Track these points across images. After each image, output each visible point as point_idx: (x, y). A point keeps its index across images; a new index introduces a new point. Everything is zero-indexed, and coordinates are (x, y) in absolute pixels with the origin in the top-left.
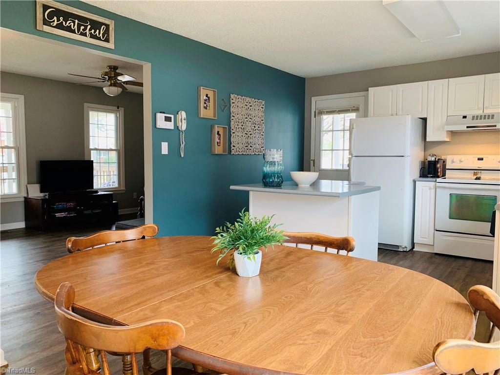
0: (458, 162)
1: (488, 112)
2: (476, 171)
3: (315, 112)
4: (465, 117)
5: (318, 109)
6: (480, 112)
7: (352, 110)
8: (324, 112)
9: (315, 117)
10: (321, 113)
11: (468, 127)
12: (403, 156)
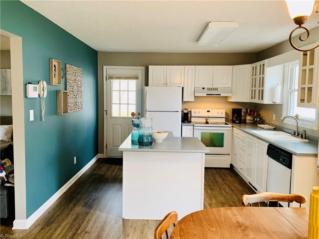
0: (198, 113)
1: (215, 86)
2: (207, 118)
3: (106, 76)
4: (203, 88)
5: (109, 75)
6: (211, 87)
7: (134, 78)
8: (114, 77)
9: (106, 80)
10: (111, 78)
11: (207, 95)
12: (178, 112)
